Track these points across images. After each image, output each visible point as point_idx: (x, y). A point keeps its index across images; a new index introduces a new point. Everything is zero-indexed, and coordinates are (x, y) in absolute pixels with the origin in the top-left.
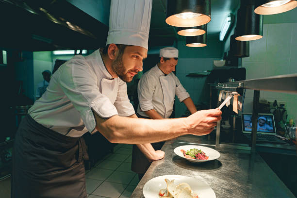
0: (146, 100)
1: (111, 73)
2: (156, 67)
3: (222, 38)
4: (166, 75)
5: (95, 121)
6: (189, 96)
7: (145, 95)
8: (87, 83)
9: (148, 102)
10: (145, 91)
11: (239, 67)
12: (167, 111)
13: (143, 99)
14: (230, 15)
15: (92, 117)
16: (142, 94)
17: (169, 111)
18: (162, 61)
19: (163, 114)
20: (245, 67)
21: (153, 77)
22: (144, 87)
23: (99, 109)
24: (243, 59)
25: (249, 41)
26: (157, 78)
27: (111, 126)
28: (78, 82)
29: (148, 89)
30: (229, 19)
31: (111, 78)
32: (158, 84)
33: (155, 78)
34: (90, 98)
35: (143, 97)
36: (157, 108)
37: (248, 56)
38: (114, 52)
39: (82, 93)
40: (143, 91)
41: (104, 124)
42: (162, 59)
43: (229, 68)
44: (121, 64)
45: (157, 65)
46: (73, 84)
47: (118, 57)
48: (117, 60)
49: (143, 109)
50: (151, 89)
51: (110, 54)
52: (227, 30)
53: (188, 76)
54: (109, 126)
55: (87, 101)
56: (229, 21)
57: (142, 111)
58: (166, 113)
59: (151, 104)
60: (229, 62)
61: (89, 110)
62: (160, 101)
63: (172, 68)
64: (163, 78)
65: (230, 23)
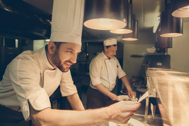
0: (95, 78)
1: (52, 64)
2: (103, 53)
3: (155, 31)
4: (109, 59)
5: (29, 112)
6: (125, 75)
7: (95, 74)
8: (28, 77)
9: (97, 79)
10: (95, 71)
11: (166, 54)
12: (111, 85)
13: (94, 77)
14: (159, 16)
15: (27, 108)
16: (93, 73)
17: (112, 85)
18: (106, 49)
19: (108, 87)
20: (170, 55)
21: (100, 60)
22: (94, 68)
23: (34, 101)
24: (169, 49)
25: (172, 38)
26: (103, 61)
27: (40, 119)
28: (20, 75)
29: (97, 69)
30: (159, 18)
31: (53, 68)
32: (104, 65)
33: (102, 61)
34: (28, 90)
35: (93, 76)
36: (104, 84)
37: (172, 47)
38: (53, 48)
39: (22, 85)
40: (93, 71)
41: (35, 116)
42: (105, 48)
43: (159, 54)
44: (57, 57)
45: (103, 52)
46: (16, 77)
47: (55, 52)
48: (55, 54)
49: (94, 84)
50: (99, 69)
51: (50, 50)
52: (158, 26)
53: (131, 56)
54: (38, 119)
55: (25, 93)
56: (159, 20)
57: (93, 85)
58: (110, 87)
59: (99, 80)
60: (159, 49)
61: (26, 101)
62: (106, 79)
63: (114, 53)
64: (107, 61)
65: (159, 21)
